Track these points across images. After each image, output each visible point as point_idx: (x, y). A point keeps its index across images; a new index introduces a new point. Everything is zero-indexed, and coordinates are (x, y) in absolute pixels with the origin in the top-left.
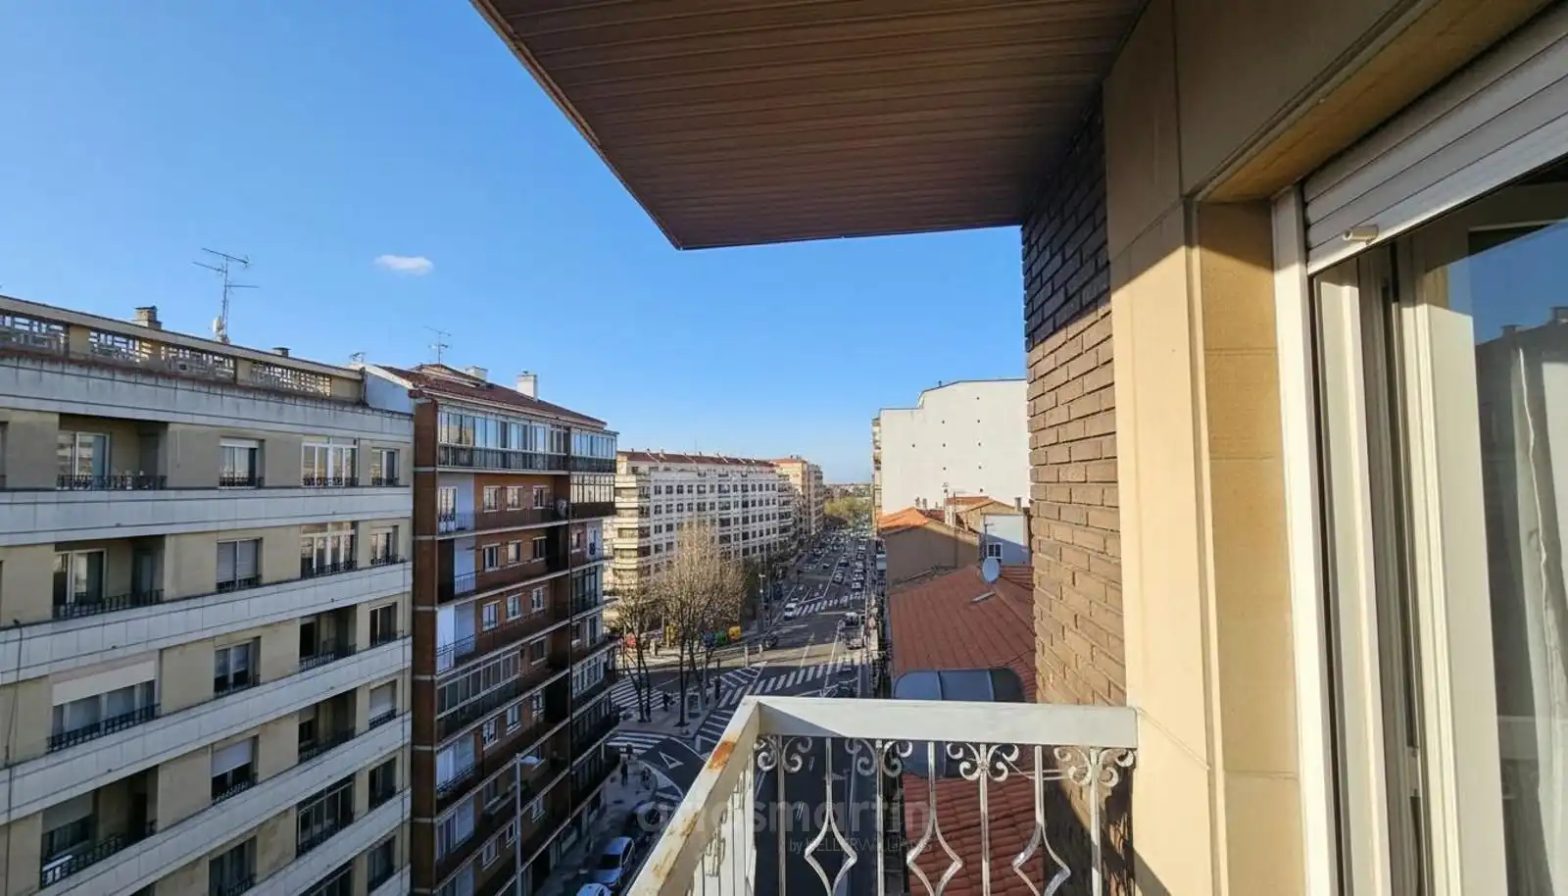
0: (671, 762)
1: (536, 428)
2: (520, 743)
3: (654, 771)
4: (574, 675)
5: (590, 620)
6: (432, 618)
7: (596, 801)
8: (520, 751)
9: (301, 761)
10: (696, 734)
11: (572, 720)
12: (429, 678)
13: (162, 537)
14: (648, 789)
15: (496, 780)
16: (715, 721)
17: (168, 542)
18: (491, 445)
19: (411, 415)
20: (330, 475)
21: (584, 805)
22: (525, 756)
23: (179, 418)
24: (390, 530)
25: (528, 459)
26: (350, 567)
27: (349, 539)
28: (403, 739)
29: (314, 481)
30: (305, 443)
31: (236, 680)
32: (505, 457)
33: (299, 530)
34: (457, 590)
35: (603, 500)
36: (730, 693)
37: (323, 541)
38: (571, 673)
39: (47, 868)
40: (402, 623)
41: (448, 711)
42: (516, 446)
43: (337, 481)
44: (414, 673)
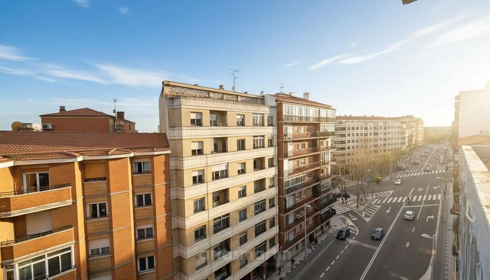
0: (353, 218)
1: (310, 109)
2: (306, 201)
3: (347, 219)
4: (321, 184)
5: (327, 168)
6: (282, 162)
7: (328, 224)
8: (306, 203)
9: (254, 193)
10: (362, 211)
11: (321, 198)
12: (282, 178)
13: (227, 137)
14: (345, 224)
15: (299, 209)
16: (369, 207)
17: (228, 138)
18: (297, 114)
19: (276, 107)
20: (258, 123)
21: (325, 223)
22: (307, 205)
23: (229, 110)
24: (272, 138)
25: (307, 118)
26: (263, 147)
27: (263, 139)
28: (276, 193)
29: (255, 125)
30: (253, 115)
31: (242, 171)
32: (301, 118)
33: (252, 137)
34: (289, 155)
35: (331, 131)
36: (377, 200)
37: (257, 140)
38: (320, 183)
39: (214, 204)
40: (275, 163)
41: (287, 188)
42: (304, 114)
43: (260, 125)
44: (278, 176)
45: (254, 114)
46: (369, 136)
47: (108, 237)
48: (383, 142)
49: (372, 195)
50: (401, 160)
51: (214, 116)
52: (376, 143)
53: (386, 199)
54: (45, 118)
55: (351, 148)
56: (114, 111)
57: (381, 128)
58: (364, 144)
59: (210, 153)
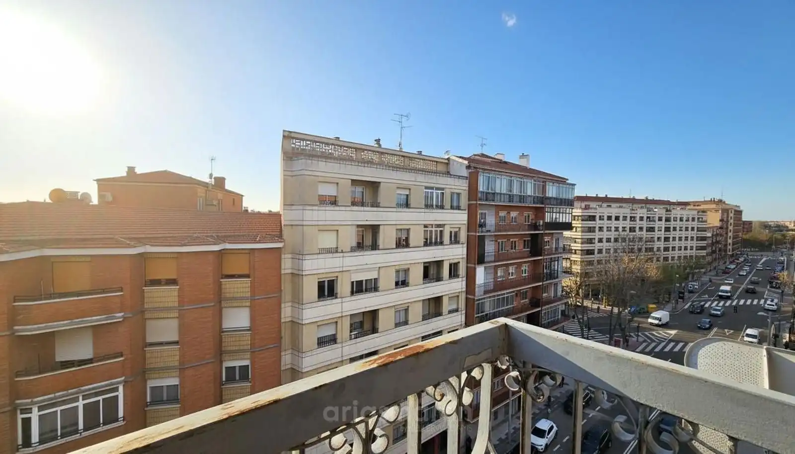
1: (527, 182)
4: (543, 312)
5: (554, 285)
6: (475, 271)
9: (423, 320)
12: (473, 297)
13: (379, 225)
17: (381, 227)
18: (504, 191)
19: (467, 177)
20: (434, 204)
23: (383, 180)
24: (457, 230)
25: (522, 198)
26: (441, 243)
27: (441, 231)
28: (461, 322)
29: (428, 206)
30: (425, 190)
31: (402, 283)
32: (511, 198)
33: (423, 226)
34: (486, 259)
35: (564, 221)
36: (644, 344)
37: (431, 231)
38: (542, 310)
39: (351, 334)
40: (462, 270)
41: (480, 315)
42: (516, 191)
43: (437, 206)
44: (466, 294)
45: (426, 188)
46: (638, 233)
47: (177, 377)
48: (662, 245)
49: (638, 336)
50: (695, 276)
51: (359, 189)
52: (649, 245)
53: (663, 344)
54: (103, 184)
55: (604, 251)
56: (211, 176)
57: (660, 219)
58: (629, 245)
59: (349, 250)
